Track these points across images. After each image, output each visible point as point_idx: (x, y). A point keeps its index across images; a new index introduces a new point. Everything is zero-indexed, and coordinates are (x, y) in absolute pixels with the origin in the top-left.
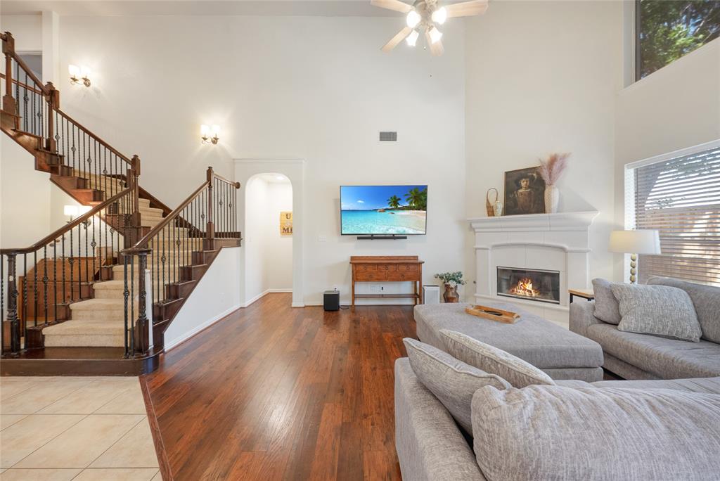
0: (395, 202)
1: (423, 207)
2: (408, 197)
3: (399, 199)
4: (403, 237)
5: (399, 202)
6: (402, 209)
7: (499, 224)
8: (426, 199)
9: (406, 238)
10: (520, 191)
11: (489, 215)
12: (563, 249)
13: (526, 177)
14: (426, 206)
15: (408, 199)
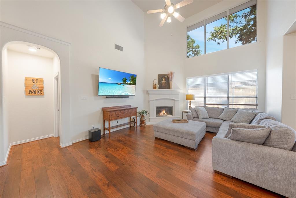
0: (125, 80)
1: (134, 84)
2: (130, 79)
3: (127, 79)
4: (127, 97)
5: (126, 81)
6: (127, 84)
7: (158, 92)
8: (136, 81)
9: (128, 97)
10: (163, 81)
11: (154, 89)
12: (174, 100)
13: (164, 77)
14: (135, 84)
15: (130, 80)
